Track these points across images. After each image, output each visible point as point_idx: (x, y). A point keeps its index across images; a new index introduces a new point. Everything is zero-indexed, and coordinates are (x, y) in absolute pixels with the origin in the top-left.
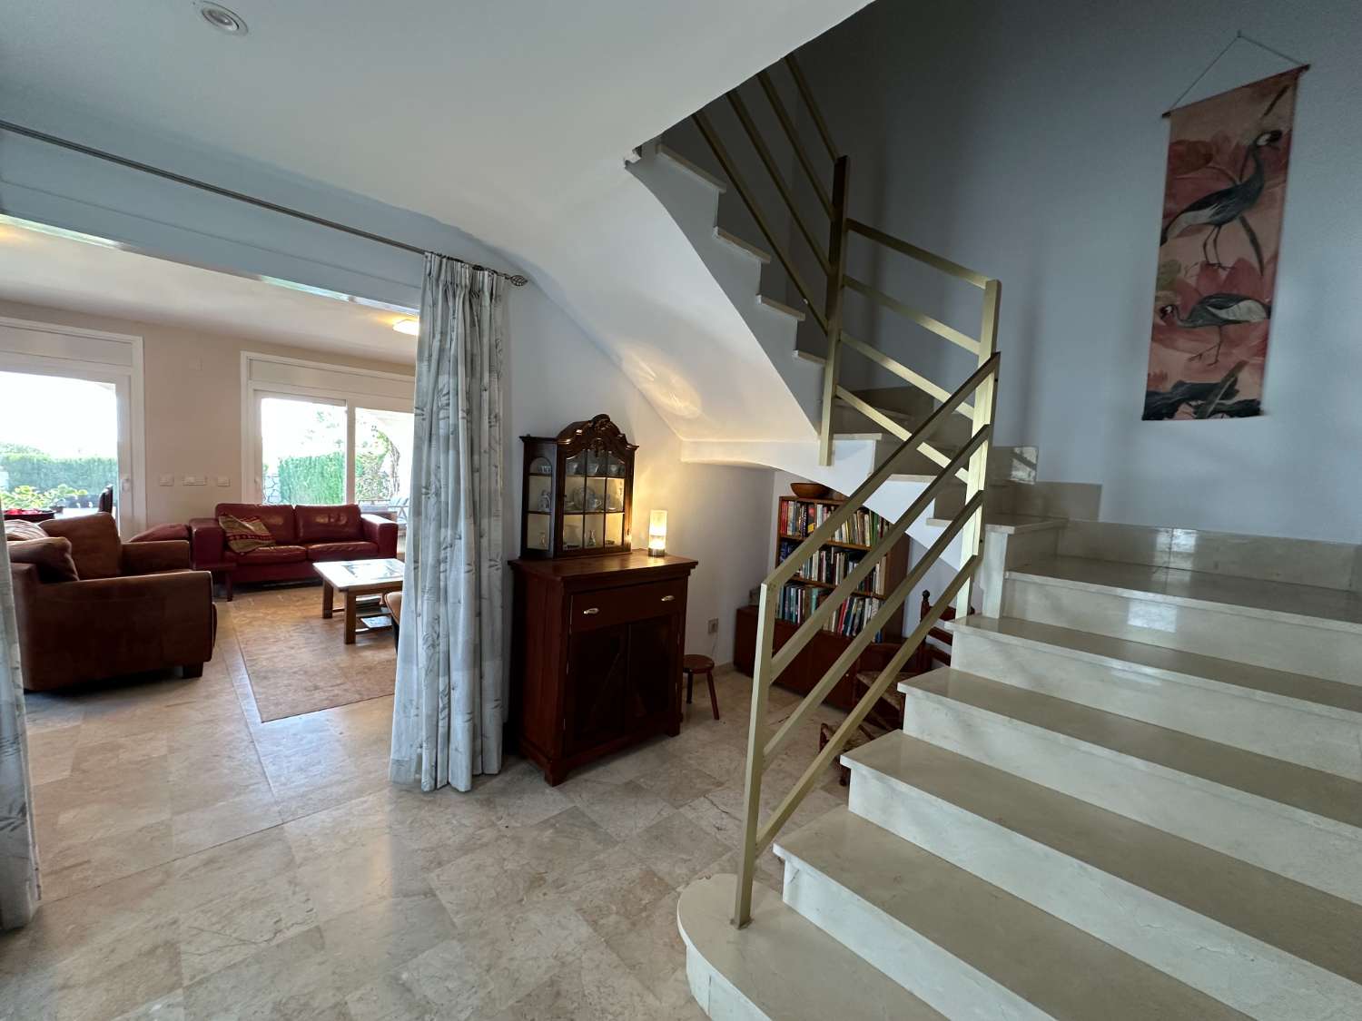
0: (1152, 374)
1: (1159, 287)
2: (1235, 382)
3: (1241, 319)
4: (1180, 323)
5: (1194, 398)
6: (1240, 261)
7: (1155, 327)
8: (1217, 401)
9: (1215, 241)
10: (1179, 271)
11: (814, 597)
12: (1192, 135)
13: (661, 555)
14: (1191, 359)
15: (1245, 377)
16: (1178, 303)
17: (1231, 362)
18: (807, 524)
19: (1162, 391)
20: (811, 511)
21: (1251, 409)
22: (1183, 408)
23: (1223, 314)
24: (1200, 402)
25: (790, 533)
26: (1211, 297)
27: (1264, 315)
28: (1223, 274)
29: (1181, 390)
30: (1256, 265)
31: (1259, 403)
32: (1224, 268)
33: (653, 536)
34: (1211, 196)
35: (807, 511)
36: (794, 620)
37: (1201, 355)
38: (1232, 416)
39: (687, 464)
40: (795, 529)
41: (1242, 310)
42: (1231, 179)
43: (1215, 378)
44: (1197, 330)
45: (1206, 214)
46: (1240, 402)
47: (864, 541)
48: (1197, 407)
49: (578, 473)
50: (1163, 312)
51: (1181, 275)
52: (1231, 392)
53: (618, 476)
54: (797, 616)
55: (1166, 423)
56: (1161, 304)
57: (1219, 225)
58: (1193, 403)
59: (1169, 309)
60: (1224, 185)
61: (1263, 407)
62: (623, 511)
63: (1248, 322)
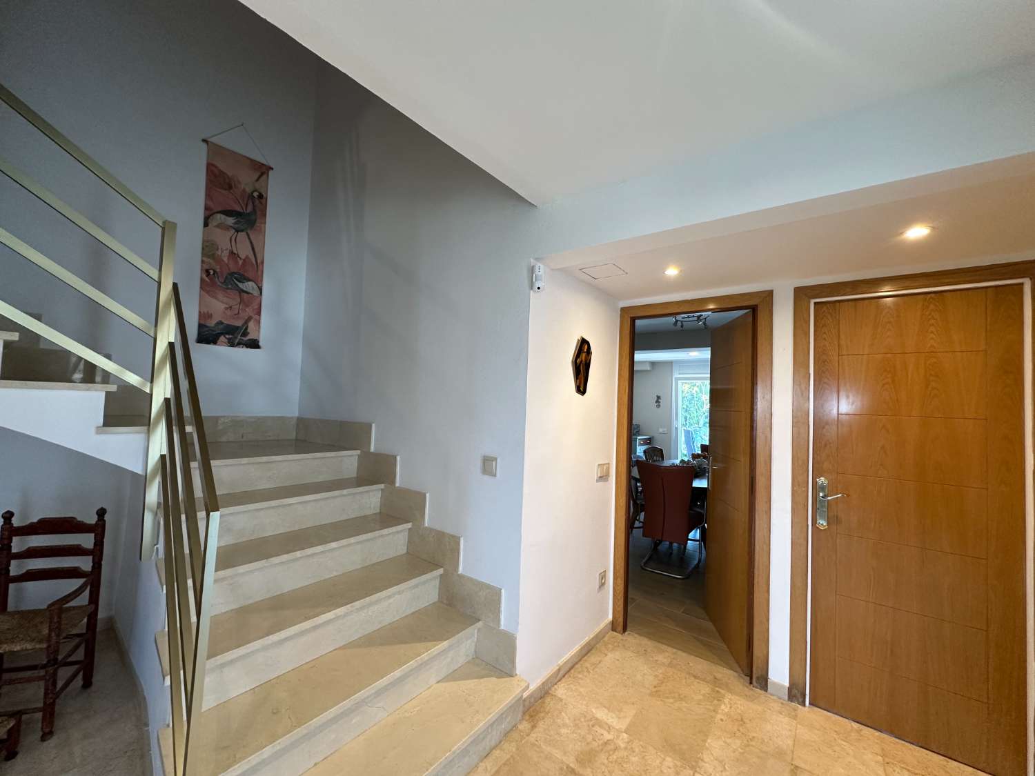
0: (202, 312)
1: (203, 254)
2: (246, 329)
3: (249, 291)
4: (219, 283)
5: (229, 334)
6: (247, 257)
7: (202, 280)
8: (239, 337)
9: (235, 240)
10: (217, 249)
12: (222, 166)
14: (226, 309)
15: (251, 325)
16: (218, 270)
17: (245, 315)
19: (208, 325)
21: (254, 344)
22: (222, 338)
23: (240, 285)
24: (231, 336)
26: (235, 273)
27: (259, 293)
28: (240, 262)
29: (221, 326)
30: (254, 263)
31: (258, 341)
32: (240, 258)
34: (233, 211)
37: (231, 307)
38: (247, 347)
41: (249, 286)
42: (242, 207)
43: (239, 323)
44: (228, 291)
45: (230, 221)
46: (250, 340)
48: (229, 339)
50: (207, 271)
51: (219, 252)
52: (245, 334)
55: (211, 347)
56: (206, 267)
57: (237, 231)
58: (227, 336)
59: (212, 272)
60: (238, 209)
61: (260, 344)
63: (252, 294)
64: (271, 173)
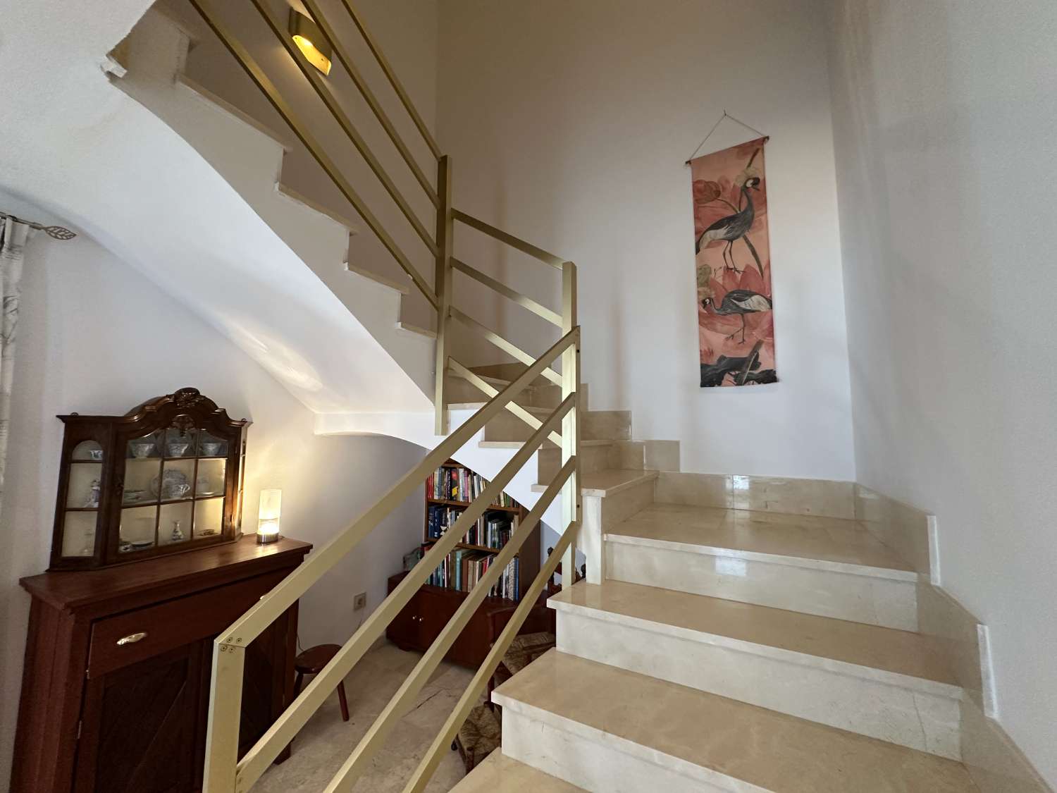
0: (703, 350)
1: (700, 284)
2: (757, 357)
3: (754, 309)
4: (716, 312)
5: (734, 369)
6: (748, 267)
7: (700, 314)
8: (748, 371)
9: (730, 252)
10: (710, 273)
11: (458, 560)
12: (707, 176)
13: (273, 540)
14: (727, 339)
15: (763, 352)
16: (713, 296)
17: (753, 342)
18: (451, 488)
19: (710, 364)
20: (454, 475)
21: (769, 377)
22: (727, 376)
23: (742, 305)
24: (737, 372)
25: (436, 497)
26: (733, 292)
27: (768, 306)
28: (739, 276)
29: (723, 362)
30: (758, 269)
31: (775, 372)
32: (738, 272)
33: (262, 520)
34: (723, 219)
35: (451, 475)
36: (441, 585)
37: (733, 336)
38: (759, 383)
39: (322, 437)
40: (440, 494)
41: (754, 302)
42: (734, 209)
43: (744, 353)
44: (728, 317)
45: (722, 232)
46: (763, 372)
47: (500, 503)
48: (734, 376)
49: (152, 455)
50: (704, 302)
51: (713, 276)
52: (756, 365)
53: (218, 455)
54: (444, 580)
55: (716, 389)
56: (702, 298)
57: (731, 240)
58: (733, 373)
59: (708, 301)
60: (730, 213)
61: (778, 375)
62: (225, 495)
63: (759, 311)
64: (767, 146)
